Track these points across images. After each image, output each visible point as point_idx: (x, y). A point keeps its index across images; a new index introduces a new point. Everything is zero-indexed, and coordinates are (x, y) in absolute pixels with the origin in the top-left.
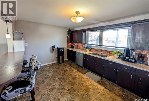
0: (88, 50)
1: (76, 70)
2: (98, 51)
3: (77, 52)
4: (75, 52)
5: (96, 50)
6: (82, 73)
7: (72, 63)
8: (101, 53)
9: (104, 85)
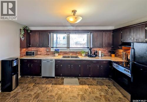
0: (57, 55)
1: (51, 85)
2: (67, 53)
3: (44, 60)
4: (40, 61)
5: (65, 53)
6: (60, 84)
7: (34, 79)
8: (70, 55)
9: (85, 84)
